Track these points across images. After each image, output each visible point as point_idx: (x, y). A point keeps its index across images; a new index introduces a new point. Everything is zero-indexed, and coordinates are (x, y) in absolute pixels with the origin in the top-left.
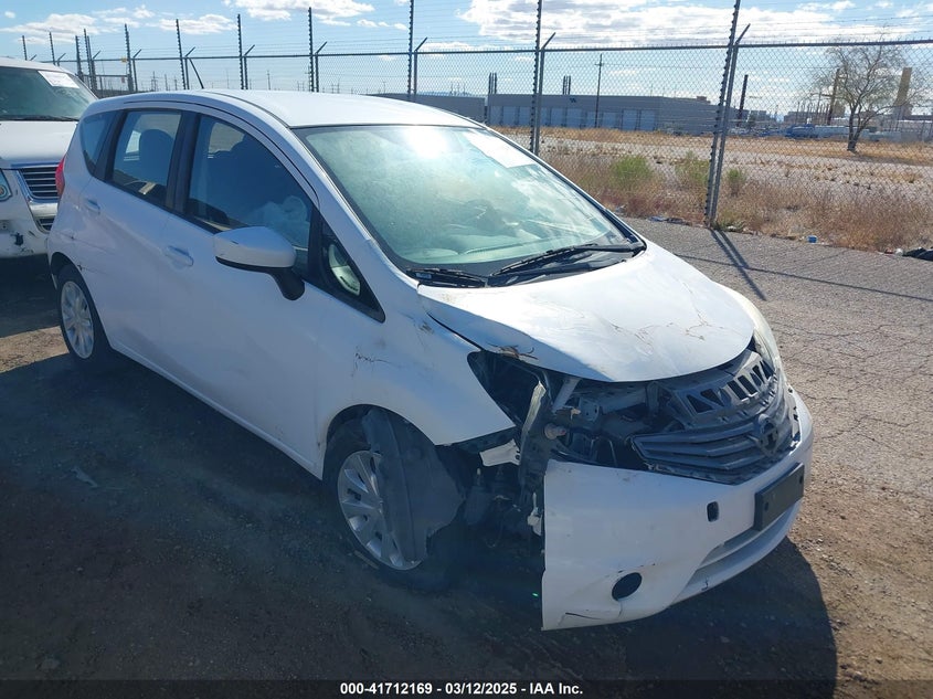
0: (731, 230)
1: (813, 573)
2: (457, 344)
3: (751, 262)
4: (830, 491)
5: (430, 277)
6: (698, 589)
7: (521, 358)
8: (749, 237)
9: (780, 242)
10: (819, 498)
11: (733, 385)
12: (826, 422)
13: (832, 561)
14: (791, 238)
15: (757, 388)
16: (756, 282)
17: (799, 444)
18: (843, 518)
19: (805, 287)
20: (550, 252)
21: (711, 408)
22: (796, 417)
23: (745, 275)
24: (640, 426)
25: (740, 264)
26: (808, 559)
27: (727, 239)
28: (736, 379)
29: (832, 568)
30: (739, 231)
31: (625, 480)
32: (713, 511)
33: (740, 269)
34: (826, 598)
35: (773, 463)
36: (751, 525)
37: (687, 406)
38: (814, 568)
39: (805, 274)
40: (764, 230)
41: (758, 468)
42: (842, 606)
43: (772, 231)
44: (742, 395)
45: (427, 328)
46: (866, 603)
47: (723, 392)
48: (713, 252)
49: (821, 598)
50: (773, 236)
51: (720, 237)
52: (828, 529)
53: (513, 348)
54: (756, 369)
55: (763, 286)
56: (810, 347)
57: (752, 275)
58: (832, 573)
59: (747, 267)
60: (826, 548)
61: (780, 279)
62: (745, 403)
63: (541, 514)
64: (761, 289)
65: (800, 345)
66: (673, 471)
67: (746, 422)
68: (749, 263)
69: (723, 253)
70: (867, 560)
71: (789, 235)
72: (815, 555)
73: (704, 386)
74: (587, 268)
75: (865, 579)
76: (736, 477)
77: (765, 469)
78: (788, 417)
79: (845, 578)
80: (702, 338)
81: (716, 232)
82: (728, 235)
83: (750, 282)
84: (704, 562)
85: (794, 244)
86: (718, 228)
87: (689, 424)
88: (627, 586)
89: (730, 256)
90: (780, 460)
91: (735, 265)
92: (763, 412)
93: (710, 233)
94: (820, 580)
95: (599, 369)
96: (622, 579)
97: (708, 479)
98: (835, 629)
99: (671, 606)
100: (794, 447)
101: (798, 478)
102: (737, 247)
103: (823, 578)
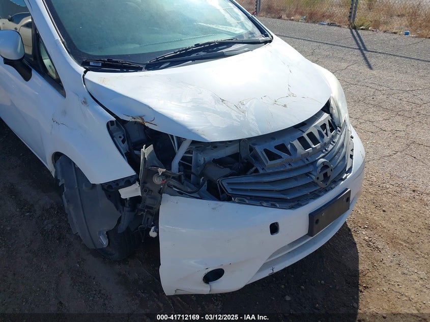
0: (362, 29)
1: (357, 249)
2: (101, 115)
3: (369, 48)
4: (380, 192)
5: (100, 65)
6: (266, 273)
7: (147, 124)
8: (371, 33)
9: (388, 35)
10: (372, 197)
11: (302, 140)
12: (389, 146)
13: (370, 241)
14: (395, 33)
15: (320, 141)
16: (369, 59)
17: (349, 175)
18: (384, 211)
19: (397, 61)
20: (197, 45)
21: (280, 157)
22: (351, 156)
23: (363, 54)
24: (227, 171)
25: (363, 49)
26: (356, 240)
27: (358, 34)
28: (305, 135)
29: (369, 246)
30: (367, 29)
31: (213, 209)
32: (274, 228)
33: (362, 51)
34: (361, 267)
35: (326, 190)
36: (307, 232)
37: (263, 156)
38: (358, 246)
39: (398, 54)
40: (381, 28)
41: (315, 195)
42: (369, 274)
43: (384, 29)
44: (308, 146)
45: (85, 102)
46: (385, 273)
47: (293, 146)
48: (348, 42)
49: (358, 268)
50: (385, 32)
51: (355, 33)
52: (373, 219)
53: (141, 117)
54: (324, 126)
55: (372, 61)
56: (391, 98)
57: (367, 54)
58: (369, 250)
59: (366, 49)
60: (368, 232)
61: (382, 56)
62: (308, 153)
63: (157, 231)
64: (370, 63)
65: (385, 97)
66: (247, 202)
67: (307, 165)
68: (367, 47)
69: (354, 42)
70: (393, 241)
71: (394, 31)
72: (360, 237)
73: (278, 142)
74: (223, 56)
75: (388, 255)
76: (296, 203)
77: (319, 196)
78: (344, 157)
79: (376, 253)
80: (285, 106)
81: (354, 31)
82: (359, 32)
83: (366, 59)
84: (269, 258)
85: (395, 36)
86: (355, 28)
87: (263, 169)
88: (214, 275)
89: (358, 44)
90: (332, 189)
91: (360, 49)
92: (323, 157)
93: (349, 30)
94: (360, 255)
95: (200, 133)
96: (209, 273)
97: (274, 206)
98: (361, 292)
99: (246, 286)
100: (346, 178)
101: (345, 199)
102: (363, 38)
103: (362, 252)
